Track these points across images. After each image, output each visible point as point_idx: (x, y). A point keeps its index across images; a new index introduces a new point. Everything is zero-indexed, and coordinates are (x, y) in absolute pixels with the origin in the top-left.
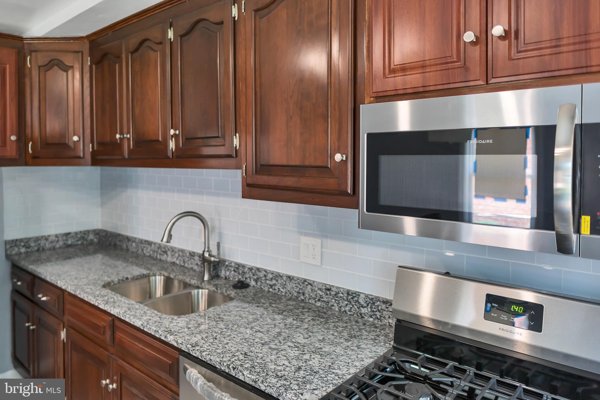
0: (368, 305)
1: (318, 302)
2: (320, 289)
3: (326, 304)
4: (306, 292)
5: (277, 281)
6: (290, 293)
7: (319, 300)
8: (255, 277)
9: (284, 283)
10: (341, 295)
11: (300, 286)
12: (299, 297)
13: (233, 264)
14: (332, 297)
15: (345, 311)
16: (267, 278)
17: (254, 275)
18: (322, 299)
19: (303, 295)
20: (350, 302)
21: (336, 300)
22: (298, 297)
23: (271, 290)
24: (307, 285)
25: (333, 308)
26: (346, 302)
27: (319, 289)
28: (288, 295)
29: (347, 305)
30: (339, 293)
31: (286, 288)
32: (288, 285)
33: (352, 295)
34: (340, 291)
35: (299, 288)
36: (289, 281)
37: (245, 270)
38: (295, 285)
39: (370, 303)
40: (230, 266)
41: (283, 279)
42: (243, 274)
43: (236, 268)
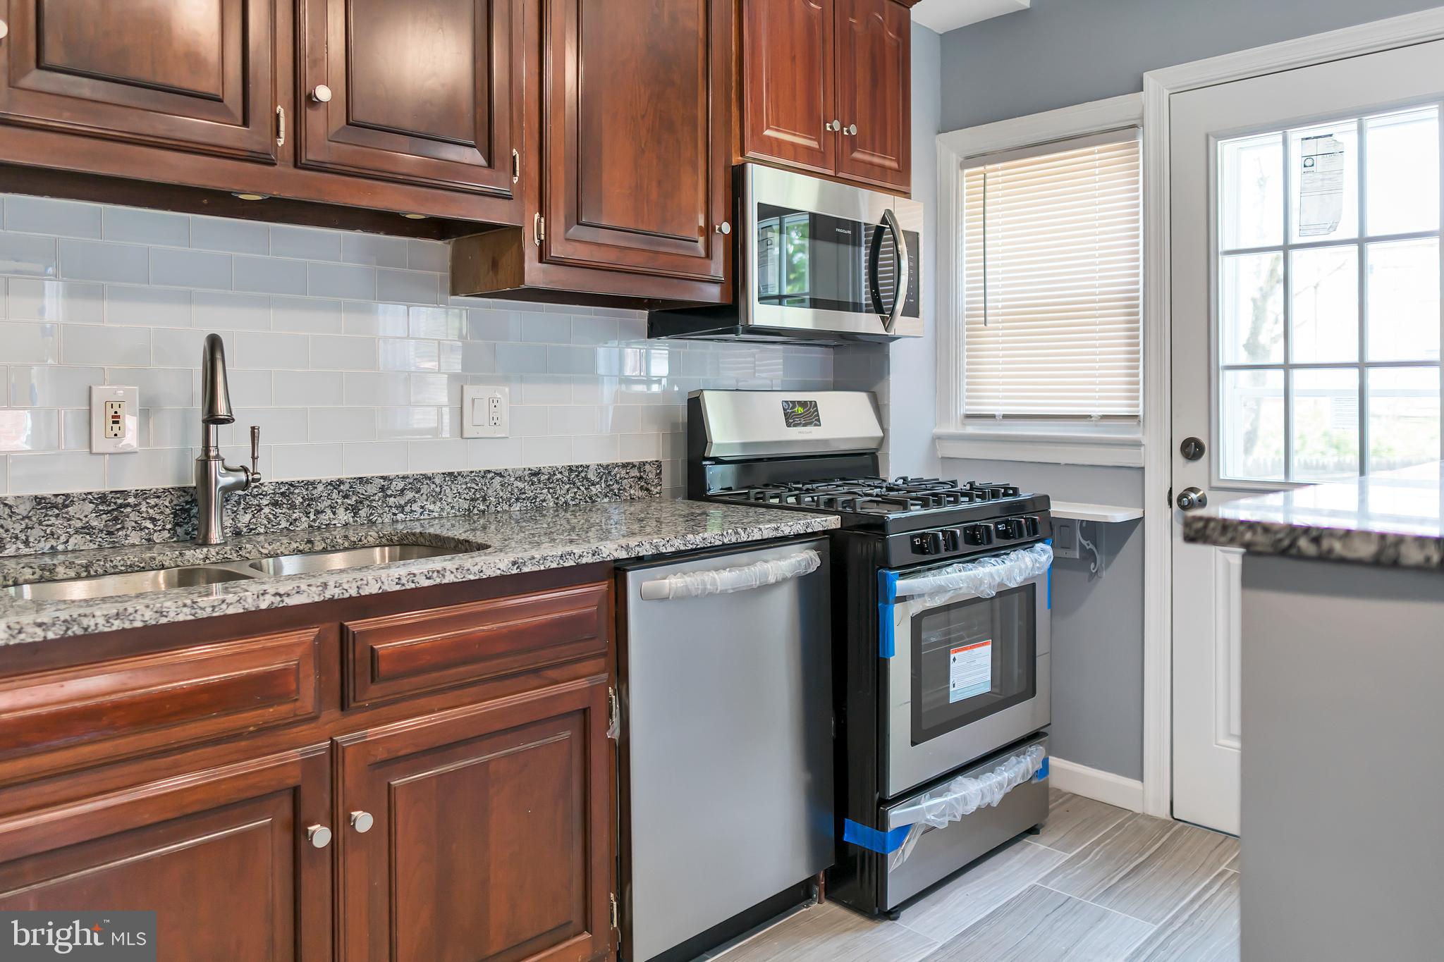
0: (601, 479)
1: (515, 505)
2: (520, 479)
3: (531, 503)
4: (490, 492)
5: (418, 491)
6: (452, 508)
7: (517, 500)
8: (352, 501)
9: (438, 489)
10: (559, 476)
11: (477, 485)
12: (474, 508)
13: (268, 489)
14: (542, 485)
15: (566, 502)
16: (389, 492)
17: (346, 497)
18: (524, 496)
19: (484, 500)
20: (574, 484)
21: (549, 488)
22: (472, 508)
23: (400, 517)
24: (492, 478)
25: (544, 504)
26: (568, 486)
27: (516, 479)
28: (448, 513)
29: (568, 490)
30: (555, 474)
31: (442, 499)
32: (448, 491)
33: (576, 471)
34: (557, 469)
35: (473, 490)
36: (450, 483)
37: (314, 492)
38: (464, 487)
39: (604, 473)
40: (255, 496)
41: (433, 483)
42: (309, 505)
43: (283, 494)
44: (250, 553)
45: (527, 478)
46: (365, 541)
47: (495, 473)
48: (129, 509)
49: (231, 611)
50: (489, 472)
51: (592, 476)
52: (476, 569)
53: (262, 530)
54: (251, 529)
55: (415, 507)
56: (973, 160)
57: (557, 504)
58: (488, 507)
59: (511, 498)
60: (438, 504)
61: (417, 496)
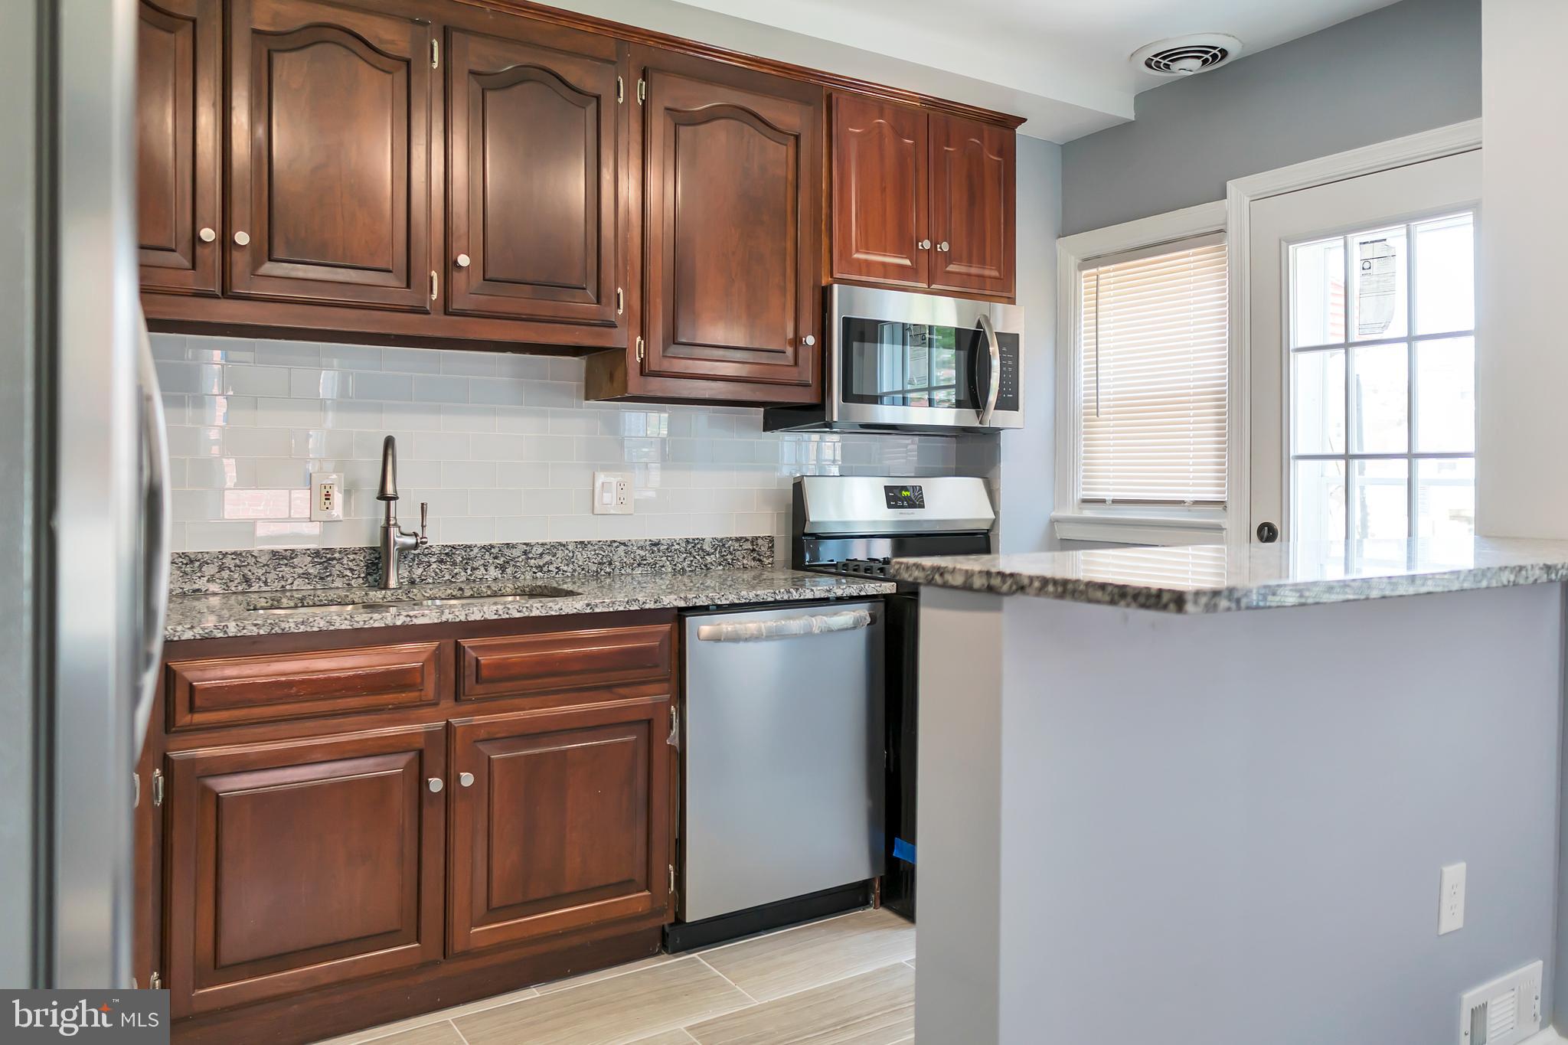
0: (716, 550)
1: (637, 569)
2: (642, 548)
3: (651, 568)
4: (615, 558)
5: (554, 555)
6: (583, 569)
7: (639, 565)
8: (501, 561)
9: (571, 554)
10: (677, 547)
11: (604, 552)
12: (601, 570)
13: (436, 550)
14: (661, 554)
15: (683, 568)
16: (530, 555)
17: (496, 558)
18: (645, 562)
19: (610, 564)
20: (690, 553)
21: (667, 556)
22: (599, 570)
23: (539, 574)
24: (617, 547)
25: (663, 569)
26: (685, 555)
27: (638, 548)
28: (579, 574)
29: (685, 559)
31: (574, 562)
32: (579, 556)
33: (692, 543)
34: (675, 541)
35: (601, 556)
36: (581, 549)
37: (470, 554)
38: (593, 553)
39: (719, 545)
40: (426, 555)
41: (567, 549)
42: (466, 563)
43: (446, 554)
44: (416, 595)
45: (648, 548)
46: (504, 591)
47: (620, 543)
48: (335, 562)
49: (376, 625)
50: (615, 541)
51: (707, 547)
52: (557, 607)
53: (431, 581)
54: (423, 580)
55: (551, 568)
56: (1090, 261)
57: (674, 569)
58: (613, 570)
59: (633, 564)
60: (571, 566)
61: (553, 559)
